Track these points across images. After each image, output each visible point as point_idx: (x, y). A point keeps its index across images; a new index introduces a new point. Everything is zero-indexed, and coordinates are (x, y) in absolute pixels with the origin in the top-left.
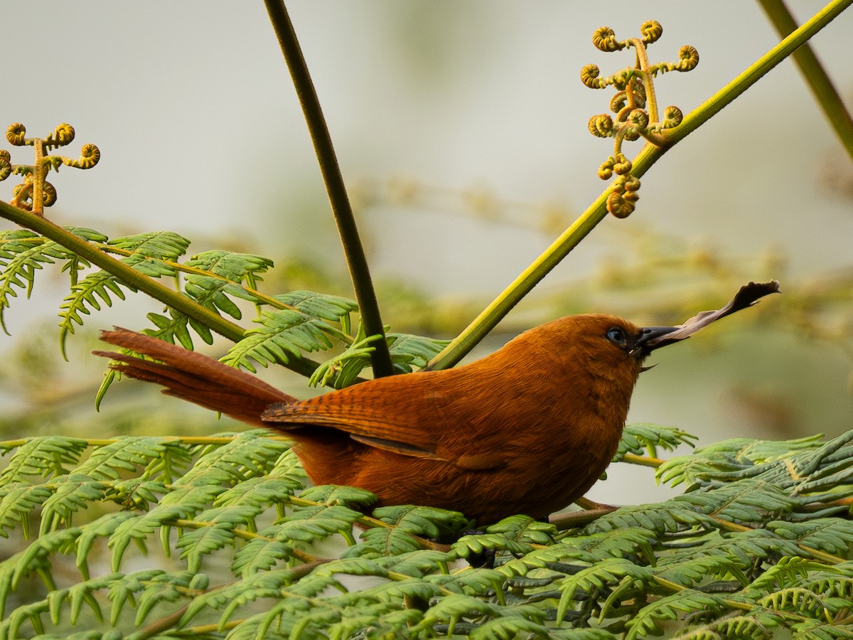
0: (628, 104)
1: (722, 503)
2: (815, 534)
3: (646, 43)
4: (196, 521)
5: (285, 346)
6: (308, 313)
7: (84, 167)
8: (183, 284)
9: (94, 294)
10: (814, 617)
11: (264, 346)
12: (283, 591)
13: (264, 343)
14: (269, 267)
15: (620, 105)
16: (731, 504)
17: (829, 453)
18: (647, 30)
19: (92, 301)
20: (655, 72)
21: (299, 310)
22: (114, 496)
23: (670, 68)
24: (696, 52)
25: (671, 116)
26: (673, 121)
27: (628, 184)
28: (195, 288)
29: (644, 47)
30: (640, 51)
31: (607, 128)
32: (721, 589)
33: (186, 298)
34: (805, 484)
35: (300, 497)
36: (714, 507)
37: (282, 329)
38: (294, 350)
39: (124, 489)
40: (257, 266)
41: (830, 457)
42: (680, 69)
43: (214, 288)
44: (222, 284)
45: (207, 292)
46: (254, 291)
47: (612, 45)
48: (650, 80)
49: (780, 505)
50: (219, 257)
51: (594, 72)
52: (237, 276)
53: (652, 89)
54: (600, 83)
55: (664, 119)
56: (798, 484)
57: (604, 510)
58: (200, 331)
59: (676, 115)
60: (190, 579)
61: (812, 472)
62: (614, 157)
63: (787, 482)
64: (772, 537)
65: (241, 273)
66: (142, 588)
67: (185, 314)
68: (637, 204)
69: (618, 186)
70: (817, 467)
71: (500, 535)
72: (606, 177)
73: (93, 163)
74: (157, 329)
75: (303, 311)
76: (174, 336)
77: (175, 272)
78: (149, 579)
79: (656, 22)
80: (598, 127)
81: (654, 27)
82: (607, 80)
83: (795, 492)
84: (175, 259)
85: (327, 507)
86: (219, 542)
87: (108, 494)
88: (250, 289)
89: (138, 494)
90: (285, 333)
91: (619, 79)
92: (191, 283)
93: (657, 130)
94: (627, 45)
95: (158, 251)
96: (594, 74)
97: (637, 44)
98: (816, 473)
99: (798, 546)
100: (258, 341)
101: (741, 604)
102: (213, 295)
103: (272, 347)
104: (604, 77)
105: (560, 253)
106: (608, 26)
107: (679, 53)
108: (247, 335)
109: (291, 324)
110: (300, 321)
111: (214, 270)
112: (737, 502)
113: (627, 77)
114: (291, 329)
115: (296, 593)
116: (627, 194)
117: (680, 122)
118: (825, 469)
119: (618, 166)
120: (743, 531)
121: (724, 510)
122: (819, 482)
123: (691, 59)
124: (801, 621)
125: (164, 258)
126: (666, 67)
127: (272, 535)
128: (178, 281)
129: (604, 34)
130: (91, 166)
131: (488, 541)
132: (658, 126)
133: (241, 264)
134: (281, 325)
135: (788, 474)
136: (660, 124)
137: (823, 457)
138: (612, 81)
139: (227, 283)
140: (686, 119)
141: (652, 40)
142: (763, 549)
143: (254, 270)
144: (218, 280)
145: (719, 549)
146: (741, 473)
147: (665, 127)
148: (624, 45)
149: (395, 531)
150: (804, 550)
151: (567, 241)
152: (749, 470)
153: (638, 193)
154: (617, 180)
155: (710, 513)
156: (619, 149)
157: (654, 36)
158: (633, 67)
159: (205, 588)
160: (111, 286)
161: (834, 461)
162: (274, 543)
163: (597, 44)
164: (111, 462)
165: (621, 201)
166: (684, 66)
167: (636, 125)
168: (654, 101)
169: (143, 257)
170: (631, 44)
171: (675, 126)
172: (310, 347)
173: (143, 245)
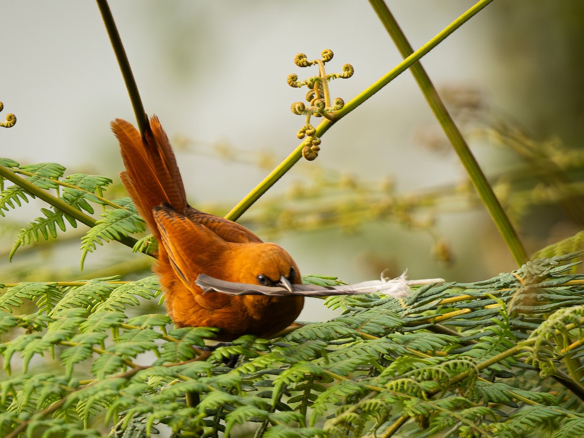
0: (316, 96)
1: (363, 323)
2: (416, 341)
3: (324, 62)
4: (71, 342)
5: (118, 230)
6: (132, 211)
7: (7, 127)
8: (62, 193)
9: (12, 199)
10: (416, 396)
11: (107, 231)
12: (121, 392)
13: (107, 229)
14: (110, 183)
15: (311, 97)
16: (367, 324)
17: (423, 292)
18: (324, 55)
19: (10, 203)
20: (329, 78)
21: (127, 209)
22: (23, 324)
23: (337, 77)
24: (352, 68)
25: (338, 103)
26: (339, 106)
27: (314, 141)
28: (68, 196)
29: (323, 64)
30: (321, 66)
31: (302, 110)
32: (361, 368)
33: (63, 202)
34: (409, 310)
35: (127, 323)
36: (358, 325)
37: (117, 220)
38: (123, 232)
39: (28, 320)
40: (103, 183)
41: (423, 295)
42: (343, 77)
43: (79, 196)
44: (83, 193)
45: (75, 198)
46: (101, 198)
47: (305, 64)
48: (326, 83)
49: (395, 324)
50: (82, 178)
51: (294, 78)
52: (92, 189)
53: (327, 89)
54: (298, 84)
55: (334, 105)
56: (405, 310)
57: (296, 327)
58: (70, 220)
59: (341, 103)
60: (68, 381)
61: (413, 303)
62: (306, 126)
63: (399, 309)
64: (391, 343)
65: (94, 187)
66: (42, 386)
67: (62, 210)
68: (319, 153)
69: (308, 142)
70: (416, 301)
71: (239, 346)
72: (302, 138)
73: (12, 124)
74: (46, 218)
75: (129, 210)
76: (55, 222)
77: (57, 186)
78: (45, 380)
79: (330, 50)
80: (297, 110)
81: (329, 53)
82: (302, 83)
83: (403, 315)
84: (57, 178)
85: (142, 330)
86: (84, 356)
87: (19, 323)
88: (99, 197)
89: (36, 323)
90: (118, 223)
91: (309, 82)
92: (66, 192)
93: (329, 111)
94: (314, 63)
95: (47, 173)
96: (294, 79)
97: (319, 62)
98: (416, 304)
99: (405, 348)
100: (104, 227)
101: (375, 387)
102: (78, 200)
103: (111, 231)
104: (300, 81)
105: (274, 180)
106: (303, 53)
107: (343, 68)
108: (98, 224)
109: (122, 218)
110: (127, 216)
111: (79, 185)
112: (371, 322)
113: (313, 81)
114: (122, 220)
115: (127, 394)
116: (313, 147)
117: (342, 107)
118: (420, 302)
119: (308, 131)
120: (374, 339)
121: (363, 327)
122: (417, 309)
123: (350, 71)
124: (409, 399)
125: (51, 178)
126: (335, 76)
127: (114, 352)
128: (58, 192)
129: (301, 57)
130: (11, 126)
131: (233, 350)
132: (330, 109)
133: (94, 182)
134: (117, 218)
135: (399, 304)
136: (332, 108)
137: (419, 295)
138: (304, 83)
139: (86, 193)
140: (346, 105)
141: (328, 60)
142: (386, 349)
143: (102, 185)
144: (81, 191)
145: (362, 349)
146: (372, 304)
147: (334, 110)
148: (312, 64)
149: (181, 344)
150: (409, 350)
151: (278, 173)
152: (377, 302)
153: (319, 146)
154: (308, 139)
155: (356, 328)
156: (309, 122)
157: (329, 58)
158: (317, 76)
159: (77, 387)
160: (21, 194)
161: (425, 297)
162: (115, 357)
163: (297, 63)
164: (18, 294)
165: (310, 151)
166: (346, 76)
167: (318, 108)
168: (328, 95)
169: (39, 177)
170: (316, 63)
171: (340, 109)
172: (132, 231)
173: (39, 170)
